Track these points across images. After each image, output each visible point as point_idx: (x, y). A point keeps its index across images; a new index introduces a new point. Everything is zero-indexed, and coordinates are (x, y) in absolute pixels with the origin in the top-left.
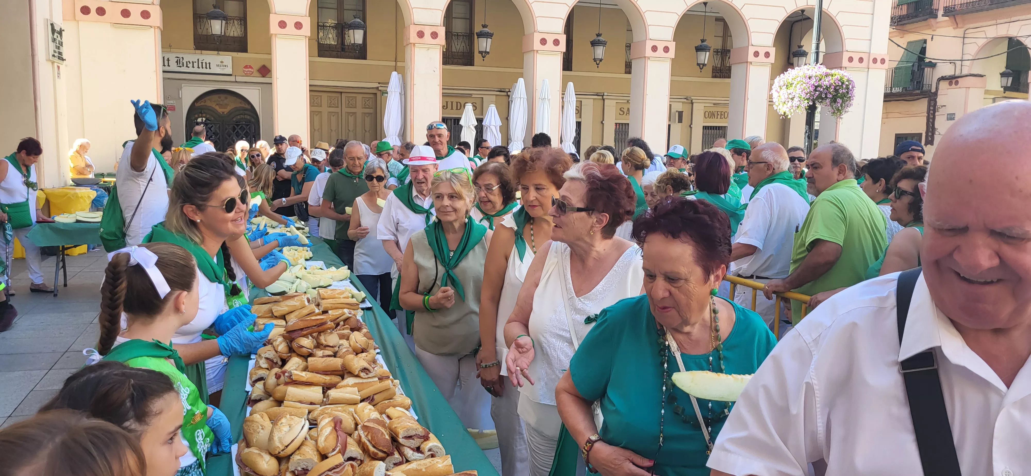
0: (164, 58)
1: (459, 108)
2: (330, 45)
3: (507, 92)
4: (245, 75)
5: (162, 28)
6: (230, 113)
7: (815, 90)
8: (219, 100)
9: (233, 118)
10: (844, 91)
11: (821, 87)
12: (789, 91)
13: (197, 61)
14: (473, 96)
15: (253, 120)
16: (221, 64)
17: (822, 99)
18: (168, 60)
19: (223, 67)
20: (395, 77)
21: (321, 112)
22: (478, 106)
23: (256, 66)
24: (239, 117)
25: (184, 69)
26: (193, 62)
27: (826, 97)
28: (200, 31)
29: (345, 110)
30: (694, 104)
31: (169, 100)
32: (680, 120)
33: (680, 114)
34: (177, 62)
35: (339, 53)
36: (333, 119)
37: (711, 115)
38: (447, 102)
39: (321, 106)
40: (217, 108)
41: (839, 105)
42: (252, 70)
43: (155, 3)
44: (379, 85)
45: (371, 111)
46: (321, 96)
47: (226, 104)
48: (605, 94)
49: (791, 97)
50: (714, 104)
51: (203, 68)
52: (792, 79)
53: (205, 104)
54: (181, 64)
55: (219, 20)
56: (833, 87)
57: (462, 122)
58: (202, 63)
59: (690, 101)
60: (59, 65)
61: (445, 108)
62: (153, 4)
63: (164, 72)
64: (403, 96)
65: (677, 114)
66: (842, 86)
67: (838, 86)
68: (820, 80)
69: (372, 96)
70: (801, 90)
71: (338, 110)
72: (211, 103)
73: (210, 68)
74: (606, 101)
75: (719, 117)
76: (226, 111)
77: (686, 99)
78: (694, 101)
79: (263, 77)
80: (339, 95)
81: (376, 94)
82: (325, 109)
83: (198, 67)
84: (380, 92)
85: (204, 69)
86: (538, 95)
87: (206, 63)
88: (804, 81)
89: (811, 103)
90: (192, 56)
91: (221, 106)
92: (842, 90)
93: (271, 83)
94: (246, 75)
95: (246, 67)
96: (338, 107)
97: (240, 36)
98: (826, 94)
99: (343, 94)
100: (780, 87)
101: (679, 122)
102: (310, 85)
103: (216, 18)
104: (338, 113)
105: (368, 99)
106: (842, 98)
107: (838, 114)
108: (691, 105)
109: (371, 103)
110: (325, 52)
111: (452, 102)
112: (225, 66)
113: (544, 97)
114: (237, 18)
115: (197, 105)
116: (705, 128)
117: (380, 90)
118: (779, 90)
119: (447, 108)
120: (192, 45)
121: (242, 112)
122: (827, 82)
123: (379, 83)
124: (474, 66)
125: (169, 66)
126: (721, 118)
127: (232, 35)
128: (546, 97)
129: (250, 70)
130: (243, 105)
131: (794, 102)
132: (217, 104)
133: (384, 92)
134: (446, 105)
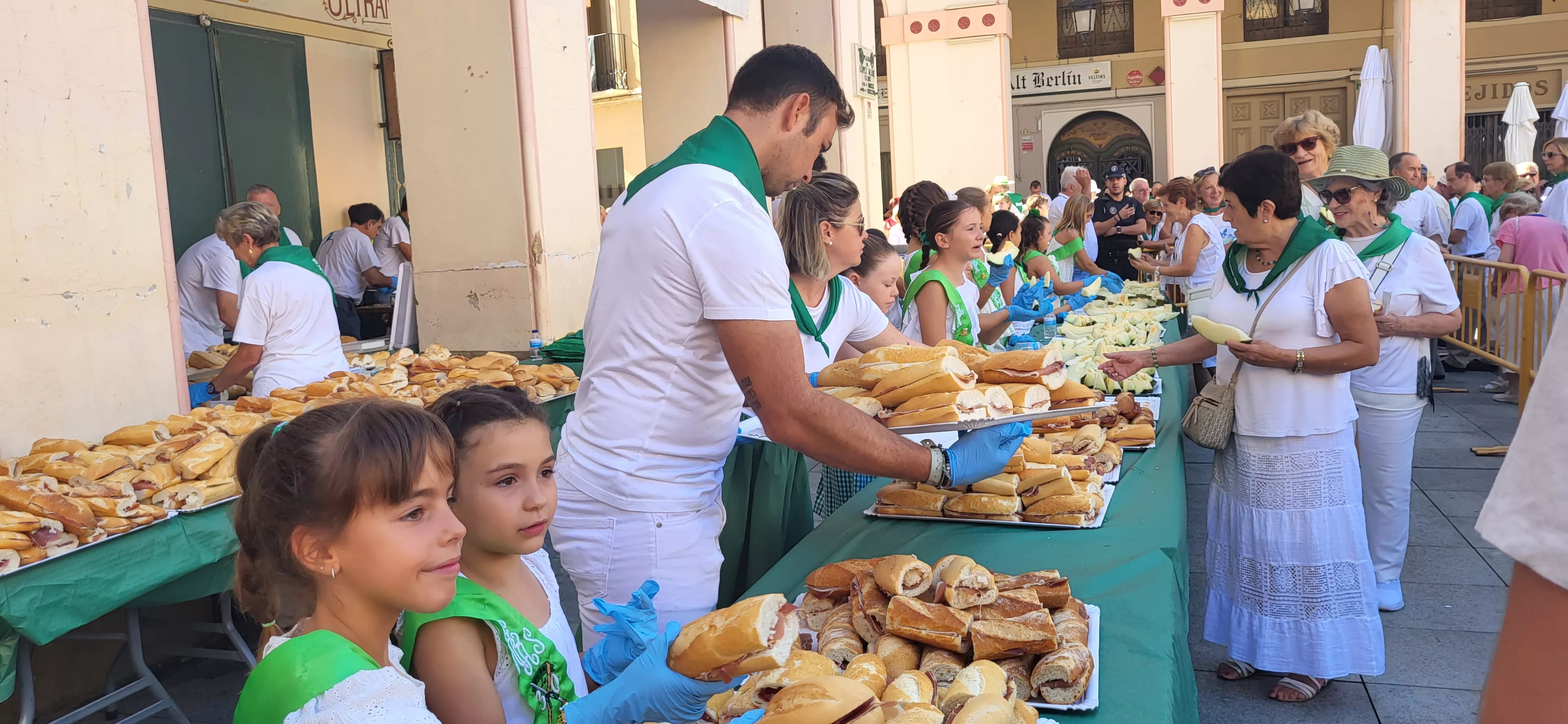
0: (1018, 77)
1: (1508, 95)
2: (1263, 19)
4: (1129, 86)
5: (1011, 37)
6: (1110, 145)
8: (1095, 128)
9: (1114, 152)
13: (1062, 76)
14: (1539, 69)
15: (1142, 151)
16: (1095, 74)
18: (1024, 79)
19: (1098, 79)
20: (1374, 56)
21: (1249, 128)
22: (1551, 86)
23: (1147, 71)
24: (1122, 150)
25: (1045, 89)
26: (1056, 78)
28: (1066, 31)
31: (1025, 135)
34: (1035, 80)
35: (1280, 29)
38: (1484, 87)
39: (1249, 119)
40: (1091, 140)
42: (1141, 77)
43: (1000, 2)
44: (1351, 73)
46: (1249, 103)
47: (1105, 133)
51: (1069, 84)
53: (1073, 136)
54: (1041, 81)
55: (1088, 9)
57: (1507, 119)
58: (1069, 77)
60: (869, 101)
61: (1479, 97)
62: (998, 3)
63: (1013, 97)
69: (1337, 92)
72: (1082, 134)
73: (1080, 83)
76: (1104, 142)
79: (1157, 85)
80: (1280, 98)
82: (1255, 124)
83: (1064, 84)
84: (1351, 84)
85: (1072, 85)
87: (1074, 76)
90: (1054, 70)
91: (1097, 136)
93: (1164, 94)
94: (1132, 86)
95: (1131, 74)
97: (1123, 29)
99: (1286, 95)
102: (1224, 89)
103: (1083, 8)
105: (1330, 99)
109: (1336, 104)
110: (1256, 32)
111: (1494, 86)
112: (1101, 76)
114: (1118, 3)
115: (1062, 138)
117: (1353, 81)
119: (1484, 96)
120: (1055, 52)
121: (1127, 142)
123: (1351, 70)
124: (1541, 14)
125: (1024, 87)
127: (1111, 29)
129: (1137, 77)
130: (1129, 132)
132: (1092, 134)
133: (1357, 84)
134: (1481, 92)
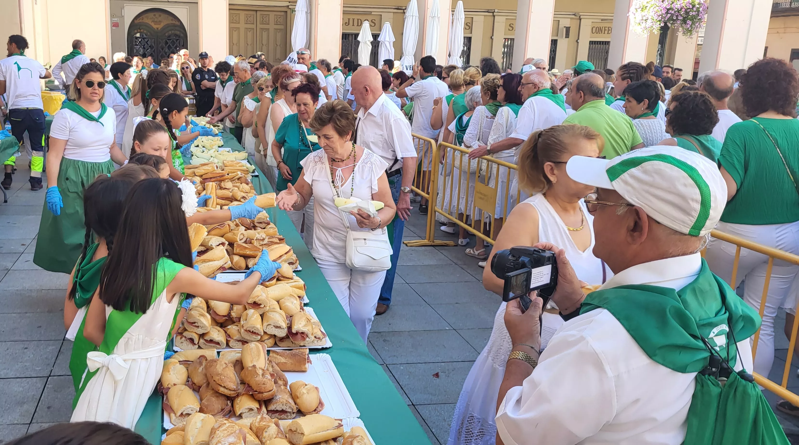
1: (359, 24)
3: (404, 10)
6: (163, 29)
7: (667, 13)
8: (154, 17)
9: (166, 33)
10: (694, 13)
11: (673, 10)
12: (643, 14)
14: (373, 14)
15: (182, 35)
17: (674, 20)
21: (239, 28)
22: (377, 22)
24: (170, 32)
27: (677, 19)
29: (259, 26)
30: (582, 20)
31: (114, 18)
32: (567, 36)
33: (568, 29)
36: (250, 34)
37: (599, 30)
38: (349, 19)
39: (239, 23)
40: (153, 24)
41: (688, 26)
44: (290, 4)
45: (282, 27)
46: (239, 14)
47: (160, 21)
48: (496, 11)
49: (644, 18)
50: (602, 20)
52: (647, 3)
53: (143, 21)
56: (683, 10)
57: (359, 38)
59: (578, 17)
61: (347, 24)
64: (309, 15)
65: (565, 29)
66: (692, 8)
67: (689, 8)
68: (673, 3)
69: (283, 13)
70: (654, 13)
71: (254, 26)
72: (148, 20)
74: (496, 17)
75: (606, 32)
76: (160, 27)
77: (574, 15)
78: (581, 17)
80: (254, 13)
81: (286, 12)
82: (242, 25)
84: (290, 10)
86: (429, 13)
88: (657, 4)
89: (662, 25)
91: (156, 23)
92: (693, 12)
96: (253, 24)
98: (677, 16)
99: (258, 12)
100: (636, 9)
101: (566, 37)
102: (229, 4)
104: (253, 29)
105: (279, 17)
106: (692, 20)
107: (689, 34)
108: (579, 21)
109: (282, 20)
111: (353, 19)
113: (435, 14)
115: (137, 22)
116: (591, 43)
117: (290, 8)
118: (635, 12)
119: (349, 24)
121: (173, 28)
122: (679, 5)
123: (289, 2)
126: (608, 33)
128: (436, 15)
130: (174, 22)
131: (649, 23)
132: (153, 21)
133: (293, 11)
134: (348, 22)
